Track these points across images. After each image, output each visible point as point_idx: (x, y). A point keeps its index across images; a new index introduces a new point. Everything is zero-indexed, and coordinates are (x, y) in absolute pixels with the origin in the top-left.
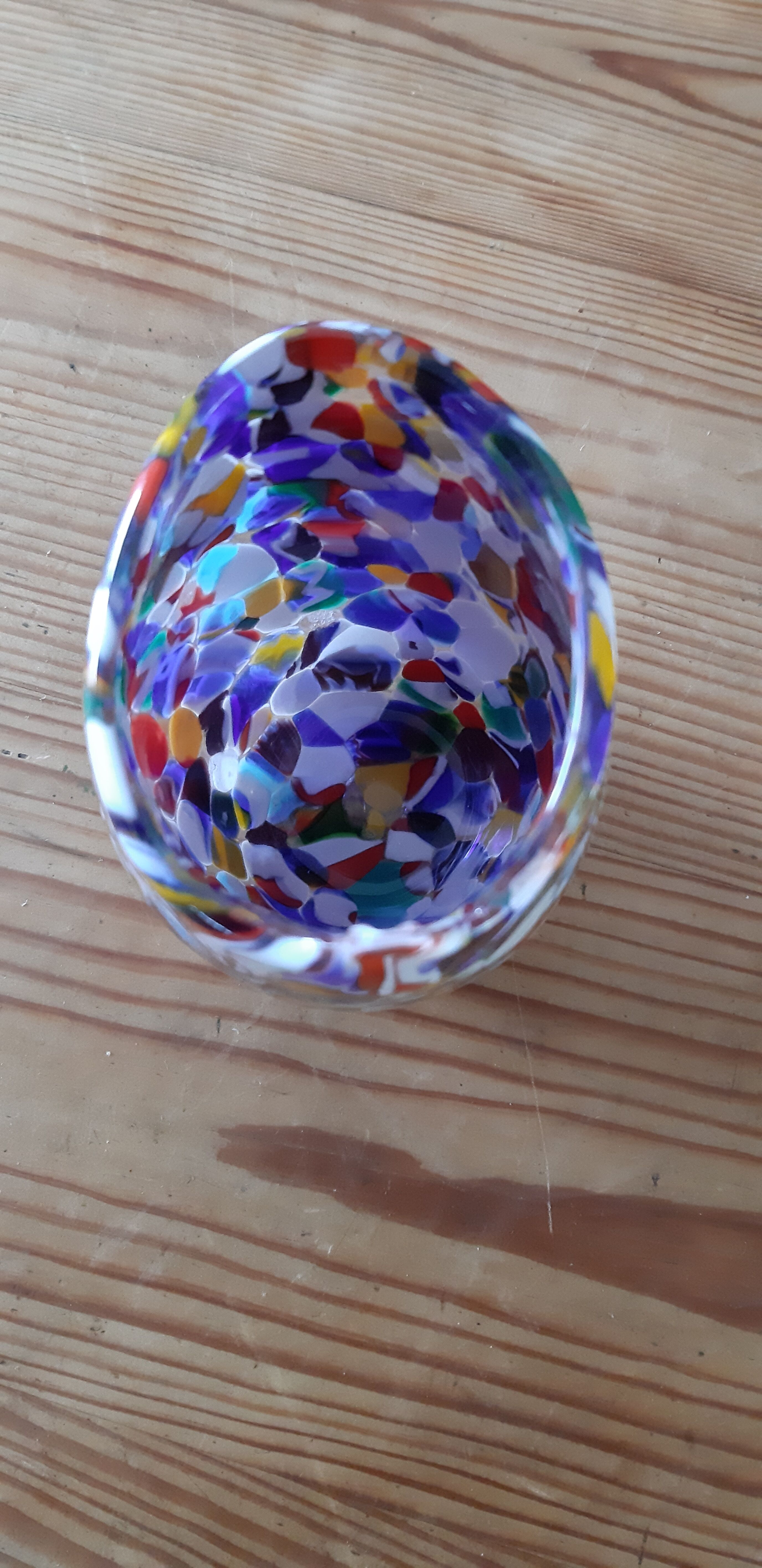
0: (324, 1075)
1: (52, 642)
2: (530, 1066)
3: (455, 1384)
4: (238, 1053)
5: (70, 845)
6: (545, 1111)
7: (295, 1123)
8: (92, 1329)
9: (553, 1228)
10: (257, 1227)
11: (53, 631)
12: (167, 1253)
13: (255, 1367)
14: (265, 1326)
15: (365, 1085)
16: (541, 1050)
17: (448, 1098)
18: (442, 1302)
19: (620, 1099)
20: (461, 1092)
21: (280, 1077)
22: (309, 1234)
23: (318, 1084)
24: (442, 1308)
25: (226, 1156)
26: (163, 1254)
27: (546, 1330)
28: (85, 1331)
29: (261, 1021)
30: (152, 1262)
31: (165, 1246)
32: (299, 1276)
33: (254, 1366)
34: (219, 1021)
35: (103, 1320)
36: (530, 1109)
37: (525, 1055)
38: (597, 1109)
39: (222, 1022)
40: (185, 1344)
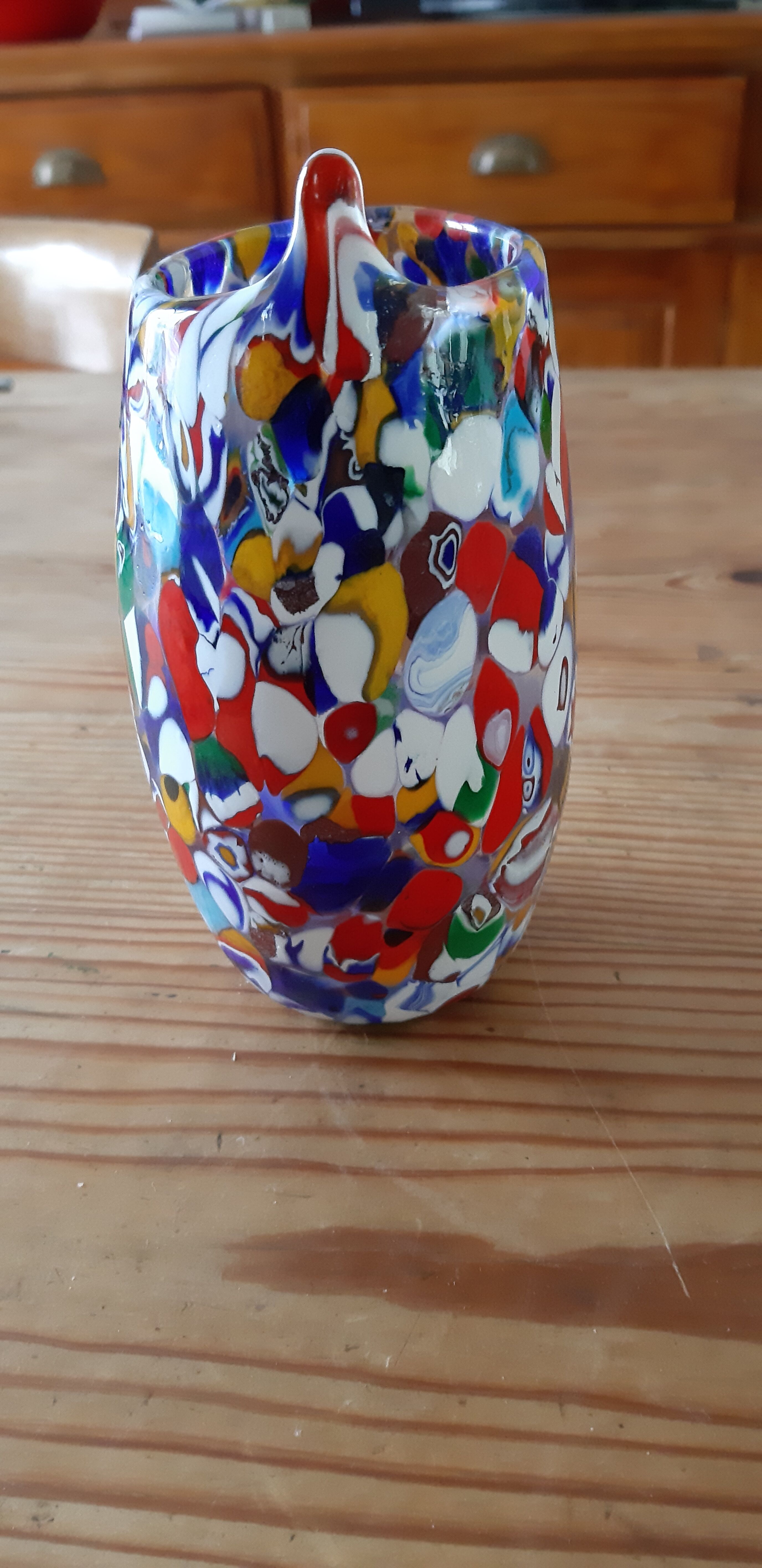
0: (355, 1172)
1: (48, 875)
2: (607, 1129)
3: (608, 1515)
4: (244, 1164)
5: (50, 1010)
6: (636, 1169)
7: (322, 1225)
8: (35, 1519)
9: (688, 1291)
10: (283, 1349)
11: (47, 869)
12: (151, 1401)
13: (292, 1538)
14: (303, 1476)
15: (406, 1174)
16: (614, 1112)
17: (515, 1174)
18: (561, 1405)
19: (724, 1145)
20: (529, 1165)
21: (297, 1181)
22: (356, 1347)
23: (349, 1182)
24: (563, 1415)
25: (232, 1274)
26: (146, 1403)
27: (720, 1418)
28: (22, 1523)
29: (271, 1131)
30: (131, 1414)
31: (150, 1392)
32: (347, 1402)
33: (289, 1538)
34: (219, 1137)
35: (53, 1504)
36: (620, 1170)
37: (597, 1119)
38: (703, 1158)
39: (223, 1137)
40: (181, 1521)
